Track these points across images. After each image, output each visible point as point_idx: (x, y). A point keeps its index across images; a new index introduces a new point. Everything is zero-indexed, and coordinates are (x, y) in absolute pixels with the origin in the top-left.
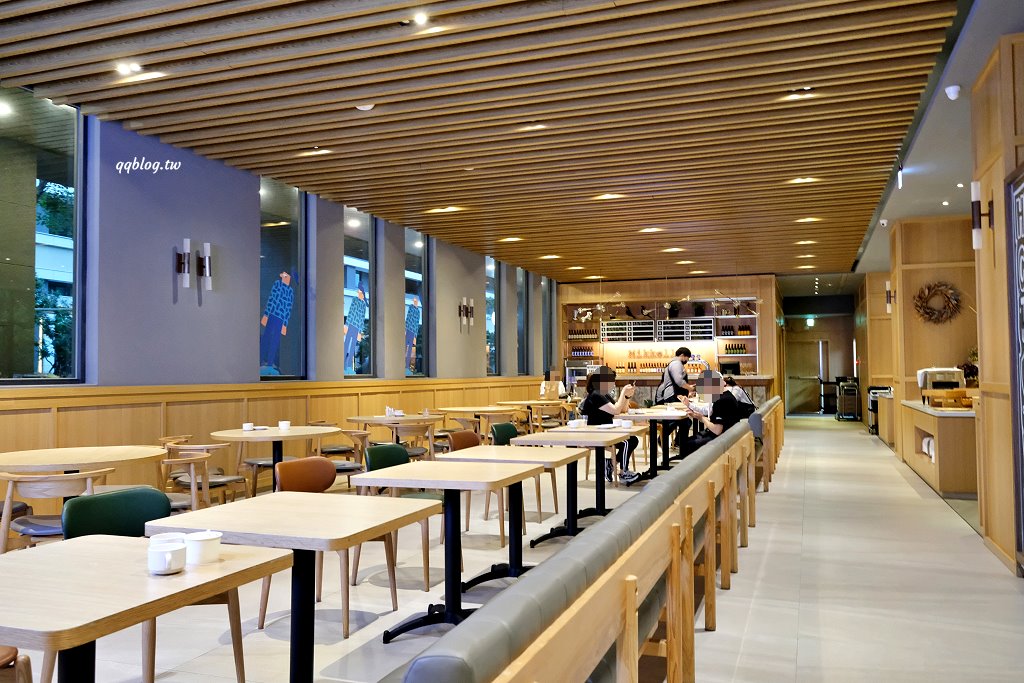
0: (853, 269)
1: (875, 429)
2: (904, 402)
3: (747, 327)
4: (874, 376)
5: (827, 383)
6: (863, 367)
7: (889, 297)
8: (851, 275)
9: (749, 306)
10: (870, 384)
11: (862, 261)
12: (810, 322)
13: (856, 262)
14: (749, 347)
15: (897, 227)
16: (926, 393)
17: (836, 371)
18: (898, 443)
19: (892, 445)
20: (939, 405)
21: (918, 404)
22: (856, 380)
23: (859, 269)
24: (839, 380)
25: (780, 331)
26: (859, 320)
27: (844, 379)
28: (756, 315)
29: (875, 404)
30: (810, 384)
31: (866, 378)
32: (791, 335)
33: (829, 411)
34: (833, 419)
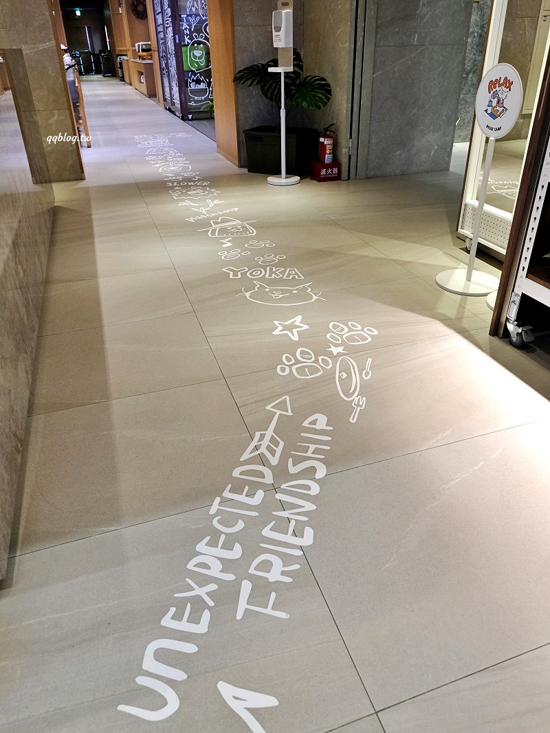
1: (123, 79)
2: (132, 60)
4: (119, 48)
5: (94, 55)
6: (112, 43)
7: (120, 4)
10: (117, 53)
12: (78, 13)
16: (139, 54)
17: (98, 46)
18: (133, 82)
19: (131, 84)
20: (145, 59)
21: (138, 60)
22: (110, 52)
24: (101, 52)
26: (106, 12)
27: (103, 51)
29: (121, 63)
30: (85, 55)
31: (115, 51)
33: (98, 72)
34: (101, 76)
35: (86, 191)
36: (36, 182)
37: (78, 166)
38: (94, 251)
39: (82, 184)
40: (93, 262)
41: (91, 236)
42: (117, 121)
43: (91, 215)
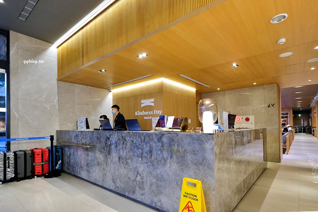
0: (309, 107)
1: (314, 135)
3: (287, 117)
4: (313, 126)
5: (304, 127)
6: (312, 124)
7: (315, 113)
8: (309, 108)
9: (287, 114)
11: (310, 106)
12: (300, 115)
13: (310, 105)
14: (287, 121)
15: (316, 102)
17: (306, 125)
18: (317, 136)
19: (316, 137)
22: (310, 126)
23: (310, 107)
24: (306, 126)
25: (293, 117)
26: (311, 115)
27: (307, 126)
28: (288, 115)
29: (313, 130)
30: (300, 127)
32: (295, 118)
33: (304, 132)
34: (305, 133)
35: (280, 166)
36: (264, 160)
37: (279, 158)
38: (273, 181)
39: (279, 164)
40: (271, 184)
41: (274, 177)
42: (303, 148)
43: (277, 172)
